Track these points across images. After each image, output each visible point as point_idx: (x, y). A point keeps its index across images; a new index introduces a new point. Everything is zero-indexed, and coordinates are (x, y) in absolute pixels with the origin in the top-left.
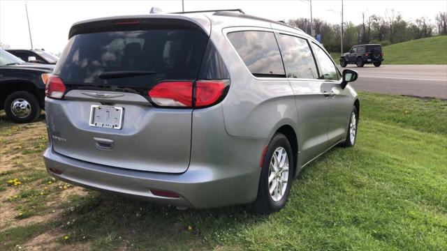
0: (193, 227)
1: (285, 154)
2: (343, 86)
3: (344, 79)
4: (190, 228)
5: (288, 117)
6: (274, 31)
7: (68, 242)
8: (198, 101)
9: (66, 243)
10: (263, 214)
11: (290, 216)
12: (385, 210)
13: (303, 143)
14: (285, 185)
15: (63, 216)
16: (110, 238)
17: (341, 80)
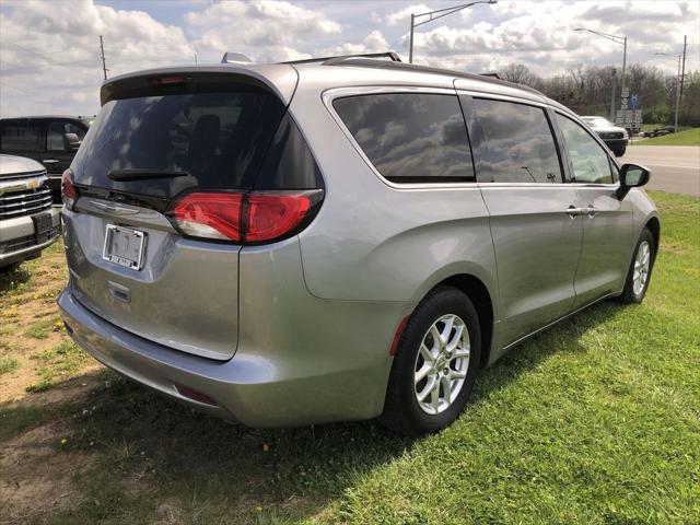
0: (271, 447)
1: (462, 328)
2: (620, 194)
3: (623, 182)
4: (266, 448)
5: (469, 259)
6: (459, 92)
7: (66, 448)
8: (253, 231)
9: (64, 450)
10: (403, 437)
11: (453, 447)
12: (652, 457)
13: (508, 305)
14: (461, 382)
15: (90, 396)
16: (125, 451)
17: (618, 185)
